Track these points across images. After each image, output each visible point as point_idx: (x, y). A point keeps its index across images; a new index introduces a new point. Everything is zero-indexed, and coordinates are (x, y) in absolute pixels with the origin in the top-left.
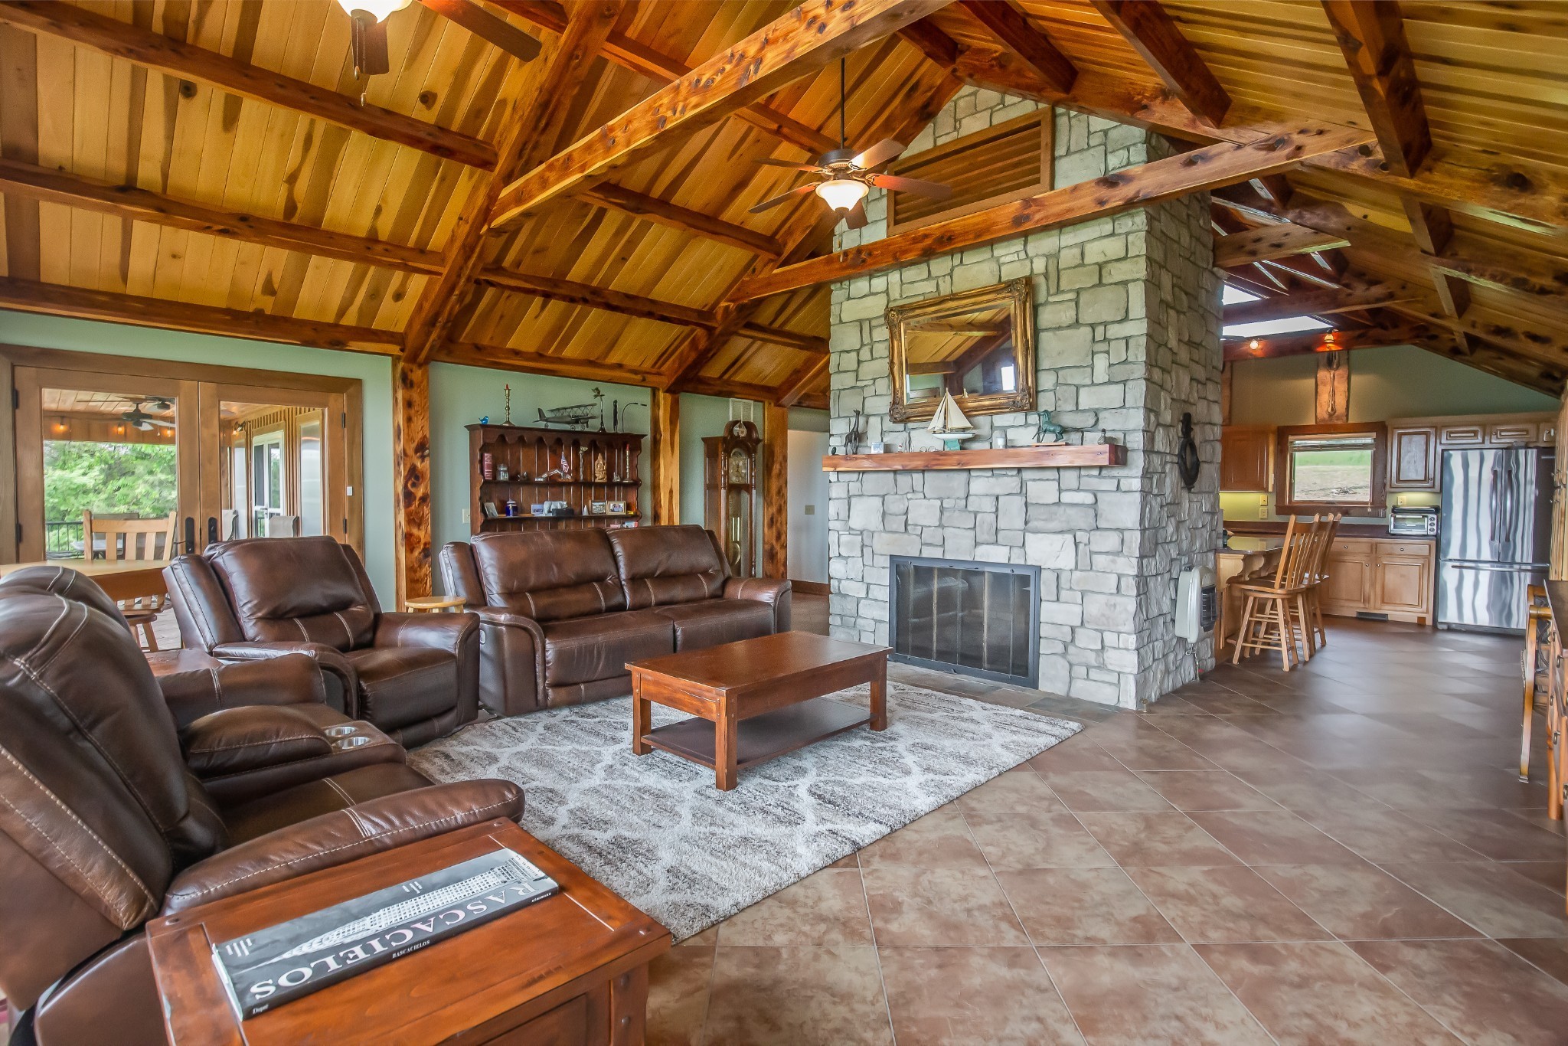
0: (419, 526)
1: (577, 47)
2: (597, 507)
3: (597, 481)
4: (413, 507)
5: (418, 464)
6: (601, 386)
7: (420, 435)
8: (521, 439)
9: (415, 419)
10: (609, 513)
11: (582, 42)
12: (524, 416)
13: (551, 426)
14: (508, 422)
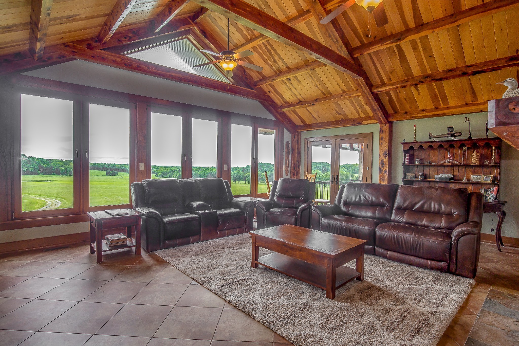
0: (383, 181)
1: (318, 16)
2: (475, 178)
3: (472, 164)
4: (381, 174)
5: (384, 159)
6: (468, 116)
7: (385, 149)
8: (421, 147)
9: (383, 143)
10: (483, 181)
11: (318, 13)
12: (422, 137)
13: (436, 139)
14: (415, 140)
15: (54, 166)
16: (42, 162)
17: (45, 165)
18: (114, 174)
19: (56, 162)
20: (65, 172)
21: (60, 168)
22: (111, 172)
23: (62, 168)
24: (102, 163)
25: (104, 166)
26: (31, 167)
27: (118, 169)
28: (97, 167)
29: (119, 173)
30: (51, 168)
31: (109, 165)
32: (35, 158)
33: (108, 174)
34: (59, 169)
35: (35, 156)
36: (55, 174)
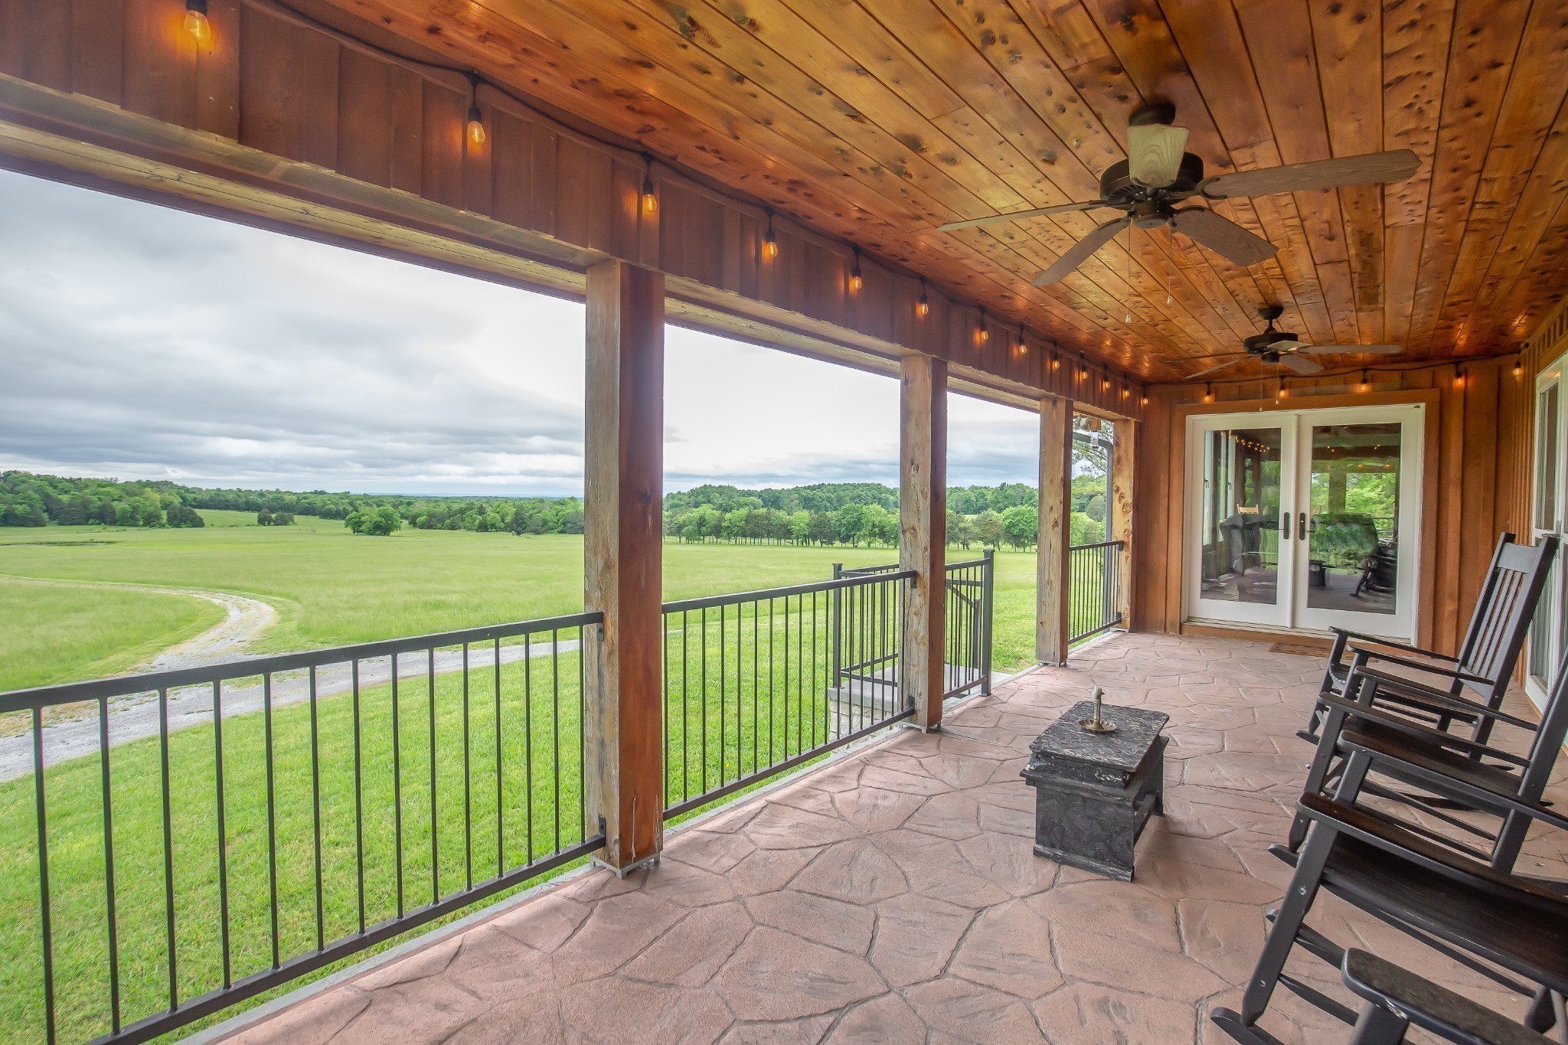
15: (95, 498)
16: (55, 487)
17: (65, 498)
18: (282, 522)
19: (100, 486)
20: (132, 517)
21: (115, 504)
22: (273, 516)
23: (119, 506)
24: (240, 490)
25: (246, 496)
26: (21, 504)
27: (293, 506)
28: (227, 501)
29: (297, 518)
30: (85, 505)
31: (261, 494)
32: (29, 476)
33: (262, 521)
34: (111, 507)
35: (26, 470)
36: (99, 524)
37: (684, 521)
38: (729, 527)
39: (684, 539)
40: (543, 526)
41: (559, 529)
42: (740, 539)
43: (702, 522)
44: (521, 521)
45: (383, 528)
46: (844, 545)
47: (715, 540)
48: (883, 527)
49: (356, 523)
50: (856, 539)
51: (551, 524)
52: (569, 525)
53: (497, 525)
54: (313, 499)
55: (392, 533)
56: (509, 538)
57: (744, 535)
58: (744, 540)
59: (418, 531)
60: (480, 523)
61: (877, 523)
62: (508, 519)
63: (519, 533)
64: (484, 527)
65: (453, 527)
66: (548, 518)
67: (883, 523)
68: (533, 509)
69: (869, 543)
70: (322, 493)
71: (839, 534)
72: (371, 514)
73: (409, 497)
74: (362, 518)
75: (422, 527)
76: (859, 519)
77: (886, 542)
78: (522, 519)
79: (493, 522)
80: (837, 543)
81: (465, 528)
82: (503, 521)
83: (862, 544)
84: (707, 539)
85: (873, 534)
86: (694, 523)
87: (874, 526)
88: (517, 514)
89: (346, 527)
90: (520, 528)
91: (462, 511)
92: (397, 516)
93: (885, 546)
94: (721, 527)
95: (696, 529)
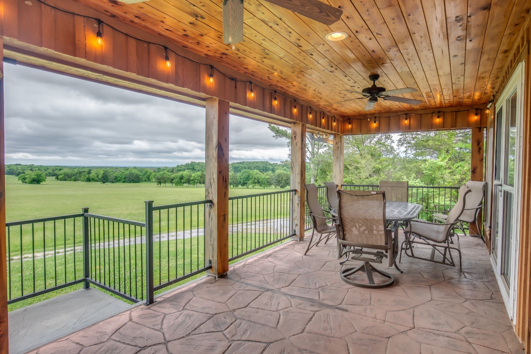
37: (174, 177)
38: (193, 180)
39: (174, 185)
40: (115, 179)
41: (123, 181)
42: (198, 185)
43: (182, 178)
44: (105, 177)
45: (37, 181)
46: (243, 187)
47: (188, 185)
48: (259, 179)
49: (23, 178)
50: (248, 185)
51: (119, 178)
52: (127, 179)
53: (95, 179)
54: (15, 168)
55: (41, 183)
56: (99, 184)
57: (200, 183)
58: (200, 185)
59: (59, 181)
60: (87, 178)
61: (256, 177)
62: (100, 177)
63: (104, 182)
64: (89, 180)
65: (75, 180)
66: (118, 176)
67: (259, 178)
68: (112, 172)
69: (253, 186)
70: (19, 165)
71: (241, 182)
72: (32, 175)
73: (61, 166)
74: (26, 176)
75: (61, 180)
76: (249, 176)
77: (261, 186)
78: (106, 176)
79: (93, 178)
80: (240, 186)
81: (81, 180)
82: (97, 177)
83: (251, 186)
84: (185, 185)
85: (254, 183)
86: (178, 178)
87: (255, 179)
88: (104, 174)
89: (19, 180)
90: (105, 180)
91: (80, 173)
92: (44, 175)
93: (260, 187)
94: (190, 180)
95: (179, 180)
